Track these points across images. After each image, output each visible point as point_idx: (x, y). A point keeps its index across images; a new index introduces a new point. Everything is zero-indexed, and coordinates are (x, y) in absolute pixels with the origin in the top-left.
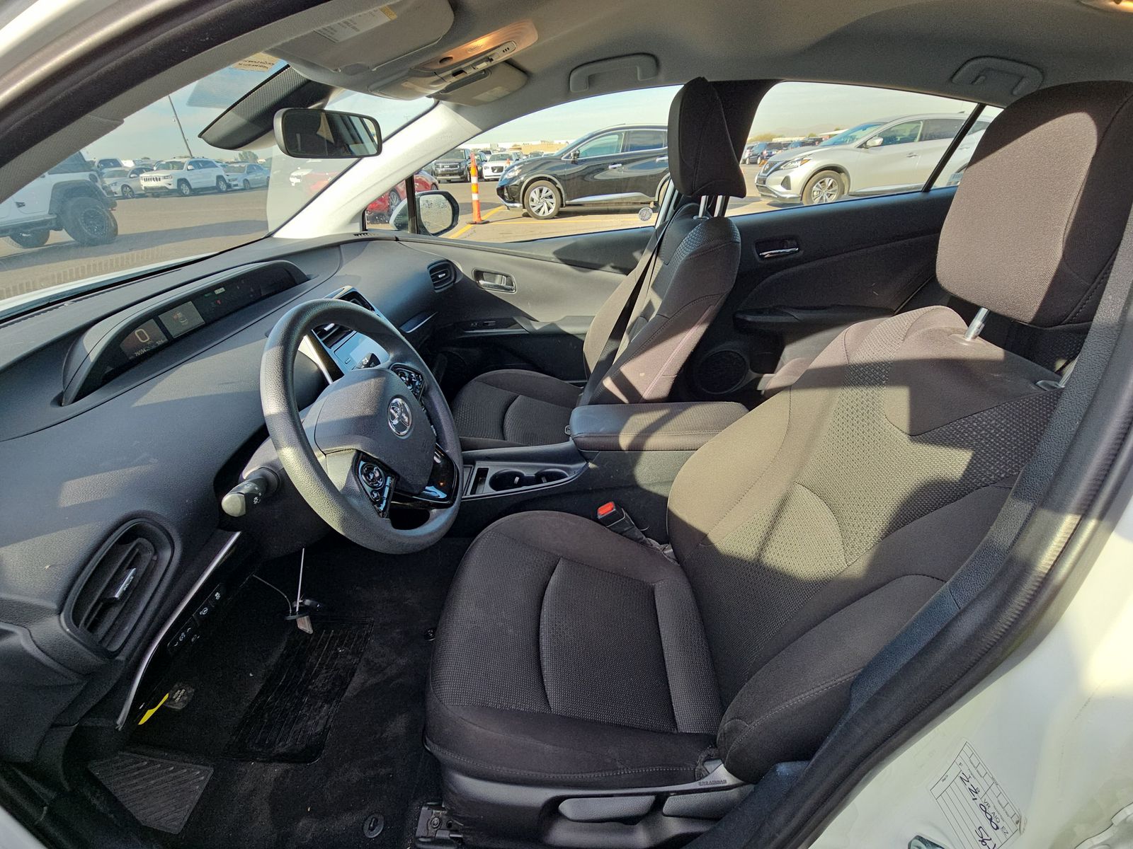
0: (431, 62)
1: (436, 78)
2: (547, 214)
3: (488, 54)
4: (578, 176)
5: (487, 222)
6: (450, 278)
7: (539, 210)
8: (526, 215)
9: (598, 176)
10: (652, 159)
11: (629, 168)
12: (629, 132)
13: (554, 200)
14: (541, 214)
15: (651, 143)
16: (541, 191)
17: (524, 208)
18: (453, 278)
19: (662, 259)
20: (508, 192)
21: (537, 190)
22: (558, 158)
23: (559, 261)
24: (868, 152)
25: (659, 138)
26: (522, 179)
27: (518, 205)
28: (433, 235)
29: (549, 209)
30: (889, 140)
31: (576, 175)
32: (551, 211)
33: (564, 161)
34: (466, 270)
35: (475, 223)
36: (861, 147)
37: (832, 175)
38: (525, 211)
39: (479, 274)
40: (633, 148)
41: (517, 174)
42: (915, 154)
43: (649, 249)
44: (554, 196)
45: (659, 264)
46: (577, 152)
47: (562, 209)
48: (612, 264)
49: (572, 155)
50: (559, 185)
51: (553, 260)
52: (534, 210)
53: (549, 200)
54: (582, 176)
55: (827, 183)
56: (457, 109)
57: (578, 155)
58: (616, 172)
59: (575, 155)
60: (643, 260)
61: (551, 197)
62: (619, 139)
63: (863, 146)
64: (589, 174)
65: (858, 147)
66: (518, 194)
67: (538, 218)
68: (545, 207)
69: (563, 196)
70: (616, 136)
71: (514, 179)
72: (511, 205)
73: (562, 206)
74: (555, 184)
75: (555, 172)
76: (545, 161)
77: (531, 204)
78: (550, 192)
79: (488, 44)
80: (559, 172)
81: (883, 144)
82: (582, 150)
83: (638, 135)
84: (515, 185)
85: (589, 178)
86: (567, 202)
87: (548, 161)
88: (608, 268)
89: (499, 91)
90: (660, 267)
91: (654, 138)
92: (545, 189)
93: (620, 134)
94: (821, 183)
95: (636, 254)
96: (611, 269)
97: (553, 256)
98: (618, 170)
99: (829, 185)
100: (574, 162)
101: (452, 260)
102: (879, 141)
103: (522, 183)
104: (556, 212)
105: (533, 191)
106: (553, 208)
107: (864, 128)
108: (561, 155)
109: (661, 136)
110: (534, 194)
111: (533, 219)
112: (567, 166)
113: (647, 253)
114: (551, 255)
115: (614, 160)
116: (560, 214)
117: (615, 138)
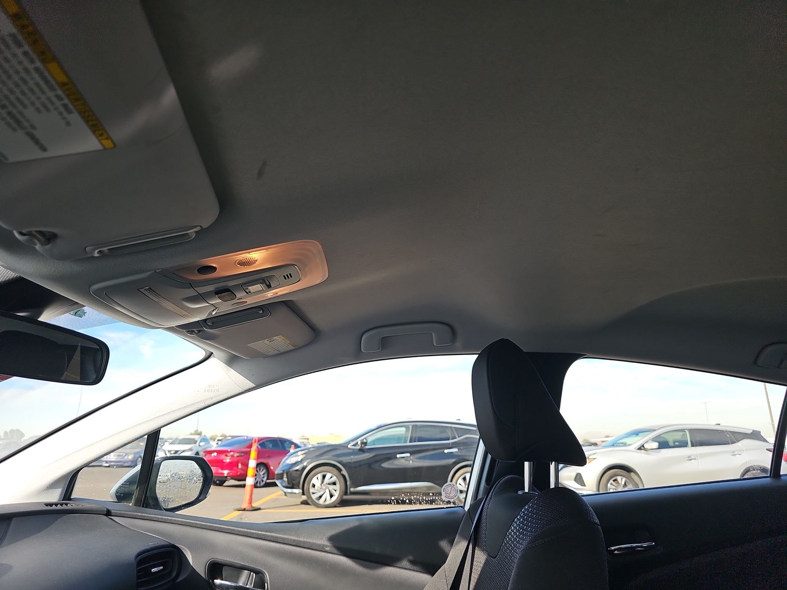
0: (188, 269)
1: (191, 292)
2: (330, 501)
3: (265, 275)
4: (365, 464)
5: (259, 509)
6: (170, 573)
7: (320, 497)
8: (305, 503)
9: (385, 465)
10: (441, 451)
11: (417, 458)
12: (416, 425)
13: (337, 487)
14: (321, 501)
15: (438, 436)
16: (324, 477)
17: (303, 494)
18: (174, 574)
19: (483, 550)
20: (287, 477)
21: (320, 476)
22: (346, 445)
23: (336, 551)
24: (649, 454)
25: (445, 432)
26: (305, 464)
27: (296, 491)
28: (166, 510)
29: (331, 496)
30: (664, 445)
31: (363, 463)
32: (334, 499)
33: (350, 449)
34: (197, 562)
35: (244, 510)
36: (640, 449)
37: (622, 473)
38: (304, 498)
39: (216, 569)
40: (420, 440)
41: (299, 460)
42: (693, 457)
43: (464, 537)
44: (338, 483)
45: (481, 557)
46: (365, 441)
47: (345, 497)
48: (411, 558)
49: (359, 443)
50: (344, 472)
51: (328, 549)
52: (314, 497)
53: (332, 487)
54: (369, 464)
55: (620, 482)
56: (231, 361)
57: (366, 443)
58: (405, 460)
59: (362, 443)
60: (456, 551)
61: (334, 484)
62: (406, 431)
63: (641, 448)
64: (377, 462)
65: (638, 449)
66: (298, 480)
67: (318, 506)
68: (327, 495)
69: (348, 483)
70: (404, 429)
71: (296, 463)
72: (289, 490)
73: (346, 493)
74: (340, 470)
75: (341, 459)
76: (329, 448)
77: (312, 490)
78: (334, 478)
79: (266, 260)
80: (346, 459)
81: (659, 448)
82: (370, 440)
83: (425, 429)
84: (297, 470)
85: (376, 466)
86: (352, 489)
87: (333, 448)
88: (405, 563)
89: (280, 342)
90: (483, 561)
91: (441, 432)
92: (328, 475)
93: (407, 428)
94: (614, 481)
95: (444, 544)
96: (408, 565)
97: (327, 543)
98: (406, 460)
99: (623, 483)
100: (362, 450)
101: (179, 546)
102: (655, 445)
103: (304, 468)
104: (339, 500)
105: (316, 477)
106: (336, 495)
107: (637, 433)
108: (349, 442)
109: (447, 431)
110: (316, 481)
111: (312, 507)
112: (354, 453)
113: (458, 542)
114: (324, 541)
115: (402, 450)
116: (343, 503)
117: (403, 431)
